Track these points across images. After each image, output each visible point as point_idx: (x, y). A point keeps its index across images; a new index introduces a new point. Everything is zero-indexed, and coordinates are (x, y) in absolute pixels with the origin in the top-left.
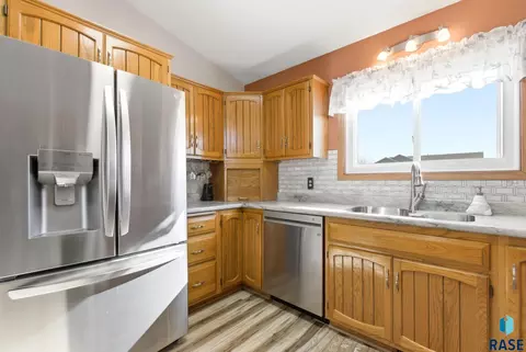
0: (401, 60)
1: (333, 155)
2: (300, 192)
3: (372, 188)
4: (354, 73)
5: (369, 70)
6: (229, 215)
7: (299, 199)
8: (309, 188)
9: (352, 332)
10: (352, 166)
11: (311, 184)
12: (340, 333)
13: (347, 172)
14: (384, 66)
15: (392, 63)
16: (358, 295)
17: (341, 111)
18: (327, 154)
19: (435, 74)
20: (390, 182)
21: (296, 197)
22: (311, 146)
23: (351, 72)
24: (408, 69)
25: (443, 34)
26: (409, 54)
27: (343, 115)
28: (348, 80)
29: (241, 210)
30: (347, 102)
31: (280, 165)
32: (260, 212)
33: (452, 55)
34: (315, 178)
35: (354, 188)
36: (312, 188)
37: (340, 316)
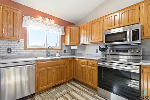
3: (37, 52)
7: (2, 58)
8: (8, 53)
10: (29, 45)
13: (27, 47)
14: (41, 21)
15: (43, 21)
16: (46, 79)
19: (52, 29)
22: (19, 36)
23: (32, 17)
24: (47, 25)
25: (53, 21)
26: (47, 21)
28: (30, 18)
33: (54, 26)
34: (12, 49)
35: (30, 52)
36: (10, 53)
37: (41, 88)
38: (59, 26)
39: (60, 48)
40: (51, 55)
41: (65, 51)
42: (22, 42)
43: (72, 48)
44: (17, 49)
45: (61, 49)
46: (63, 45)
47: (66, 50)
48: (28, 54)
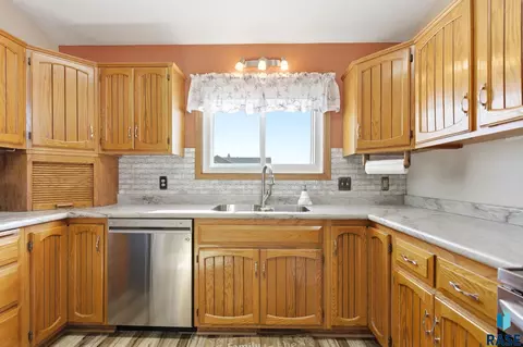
0: (255, 75)
1: (190, 152)
2: (148, 193)
3: (229, 187)
4: (214, 74)
5: (227, 75)
6: (45, 232)
7: (149, 201)
8: (161, 188)
9: (220, 330)
10: (210, 166)
11: (163, 183)
12: (210, 336)
13: (204, 171)
14: (241, 76)
15: (247, 75)
16: (229, 292)
17: (200, 109)
18: (183, 152)
19: (279, 95)
20: (244, 182)
21: (144, 199)
22: (169, 141)
23: (211, 72)
24: (260, 85)
25: (284, 65)
26: (261, 71)
27: (200, 113)
28: (207, 80)
29: (66, 221)
30: (206, 101)
31: (120, 160)
32: (102, 222)
33: (289, 83)
34: (168, 177)
35: (211, 187)
36: (165, 188)
37: (210, 319)
38: (313, 76)
39: (321, 172)
40: (280, 199)
41: (345, 184)
42: (190, 155)
43: (373, 167)
44: (179, 177)
45: (325, 176)
46: (336, 154)
47: (353, 177)
48: (206, 192)
